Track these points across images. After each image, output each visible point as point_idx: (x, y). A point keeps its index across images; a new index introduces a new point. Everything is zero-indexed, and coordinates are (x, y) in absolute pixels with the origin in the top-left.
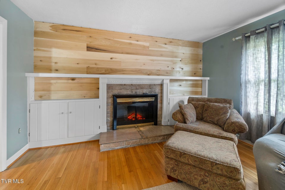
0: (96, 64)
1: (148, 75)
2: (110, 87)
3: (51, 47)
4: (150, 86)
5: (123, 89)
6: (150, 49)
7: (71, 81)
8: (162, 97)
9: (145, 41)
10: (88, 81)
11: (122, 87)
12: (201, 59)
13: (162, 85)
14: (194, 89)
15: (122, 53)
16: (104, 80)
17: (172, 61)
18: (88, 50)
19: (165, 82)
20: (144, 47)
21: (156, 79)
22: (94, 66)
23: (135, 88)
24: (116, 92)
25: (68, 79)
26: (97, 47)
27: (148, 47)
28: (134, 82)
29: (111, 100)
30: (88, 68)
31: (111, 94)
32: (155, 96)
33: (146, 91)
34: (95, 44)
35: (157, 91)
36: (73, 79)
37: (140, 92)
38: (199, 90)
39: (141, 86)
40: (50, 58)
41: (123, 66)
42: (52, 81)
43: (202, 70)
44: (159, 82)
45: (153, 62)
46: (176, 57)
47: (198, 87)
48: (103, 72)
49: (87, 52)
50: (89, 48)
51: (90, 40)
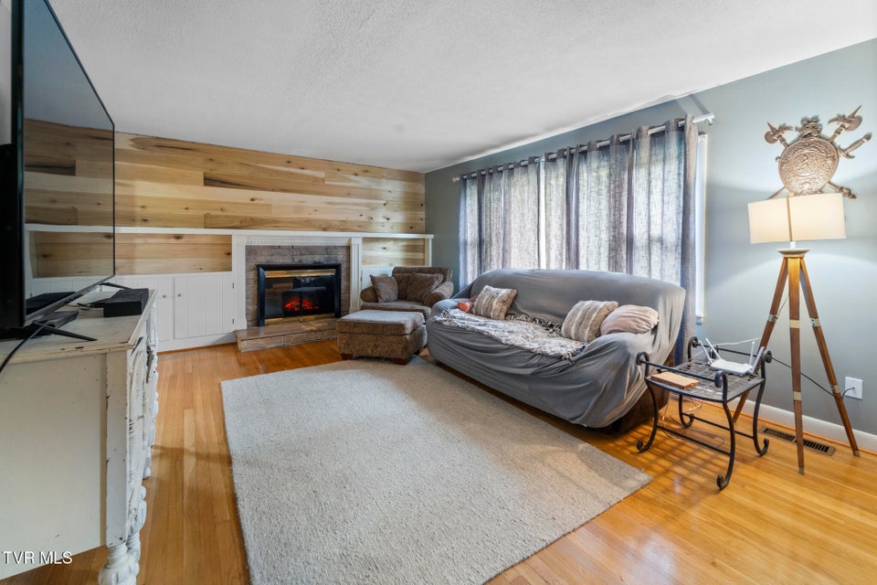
0: (222, 210)
1: (324, 230)
2: (251, 251)
3: (133, 178)
4: (328, 249)
5: (277, 253)
6: (326, 183)
7: (174, 241)
8: (349, 268)
9: (317, 169)
10: (209, 241)
11: (274, 251)
12: (423, 202)
13: (348, 248)
14: (411, 255)
15: (273, 190)
16: (241, 239)
17: (367, 205)
18: (206, 184)
19: (353, 242)
20: (316, 179)
21: (338, 238)
22: (219, 213)
23: (299, 253)
24: (263, 260)
25: (169, 236)
26: (224, 178)
27: (323, 180)
28: (297, 243)
29: (253, 275)
30: (206, 216)
31: (253, 264)
32: (337, 267)
33: (318, 258)
34: (220, 172)
35: (341, 257)
36: (178, 237)
37: (308, 259)
38: (420, 256)
39: (309, 250)
40: (133, 197)
41: (275, 214)
42: (138, 241)
43: (424, 222)
44: (344, 243)
45: (332, 206)
46: (376, 198)
47: (417, 251)
48: (237, 223)
49: (206, 187)
50: (209, 181)
51: (210, 166)
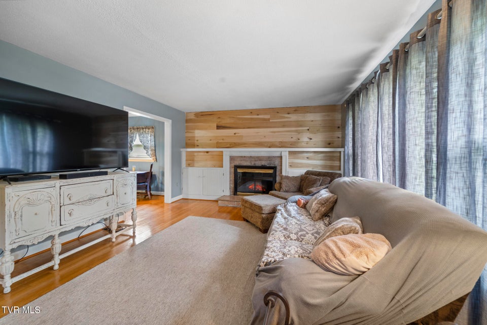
0: (223, 140)
1: (270, 147)
2: (232, 159)
3: (195, 129)
4: (269, 158)
5: (244, 160)
6: (271, 121)
7: (206, 154)
8: (281, 169)
9: (266, 114)
11: (242, 159)
12: (340, 126)
13: (281, 157)
14: (329, 163)
15: (244, 128)
16: (227, 153)
17: (296, 131)
18: (217, 129)
19: (283, 154)
20: (264, 120)
21: (275, 151)
22: (222, 141)
23: (254, 160)
24: (237, 163)
25: (204, 152)
26: (224, 125)
27: (269, 119)
28: (253, 154)
29: (233, 170)
30: (217, 143)
31: (233, 165)
32: (274, 168)
33: (264, 163)
34: (224, 122)
35: (277, 163)
36: (207, 152)
37: (259, 164)
38: (336, 163)
39: (259, 158)
40: (194, 137)
41: (244, 140)
42: (196, 154)
43: (340, 139)
44: (278, 154)
45: (273, 134)
46: (301, 126)
47: (334, 160)
48: (228, 146)
49: (218, 130)
50: (219, 127)
51: (219, 120)
